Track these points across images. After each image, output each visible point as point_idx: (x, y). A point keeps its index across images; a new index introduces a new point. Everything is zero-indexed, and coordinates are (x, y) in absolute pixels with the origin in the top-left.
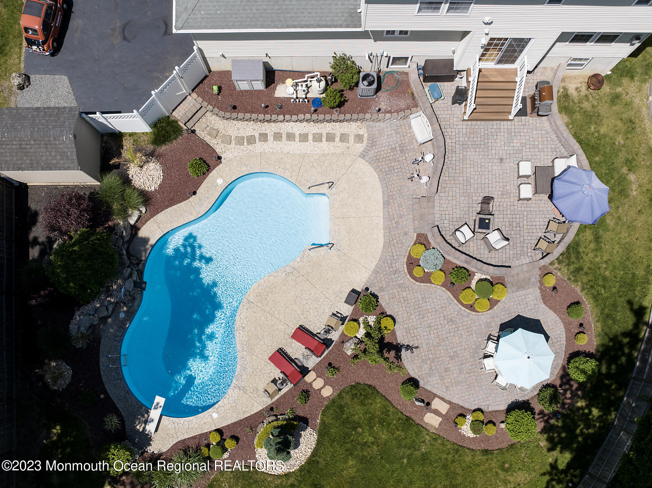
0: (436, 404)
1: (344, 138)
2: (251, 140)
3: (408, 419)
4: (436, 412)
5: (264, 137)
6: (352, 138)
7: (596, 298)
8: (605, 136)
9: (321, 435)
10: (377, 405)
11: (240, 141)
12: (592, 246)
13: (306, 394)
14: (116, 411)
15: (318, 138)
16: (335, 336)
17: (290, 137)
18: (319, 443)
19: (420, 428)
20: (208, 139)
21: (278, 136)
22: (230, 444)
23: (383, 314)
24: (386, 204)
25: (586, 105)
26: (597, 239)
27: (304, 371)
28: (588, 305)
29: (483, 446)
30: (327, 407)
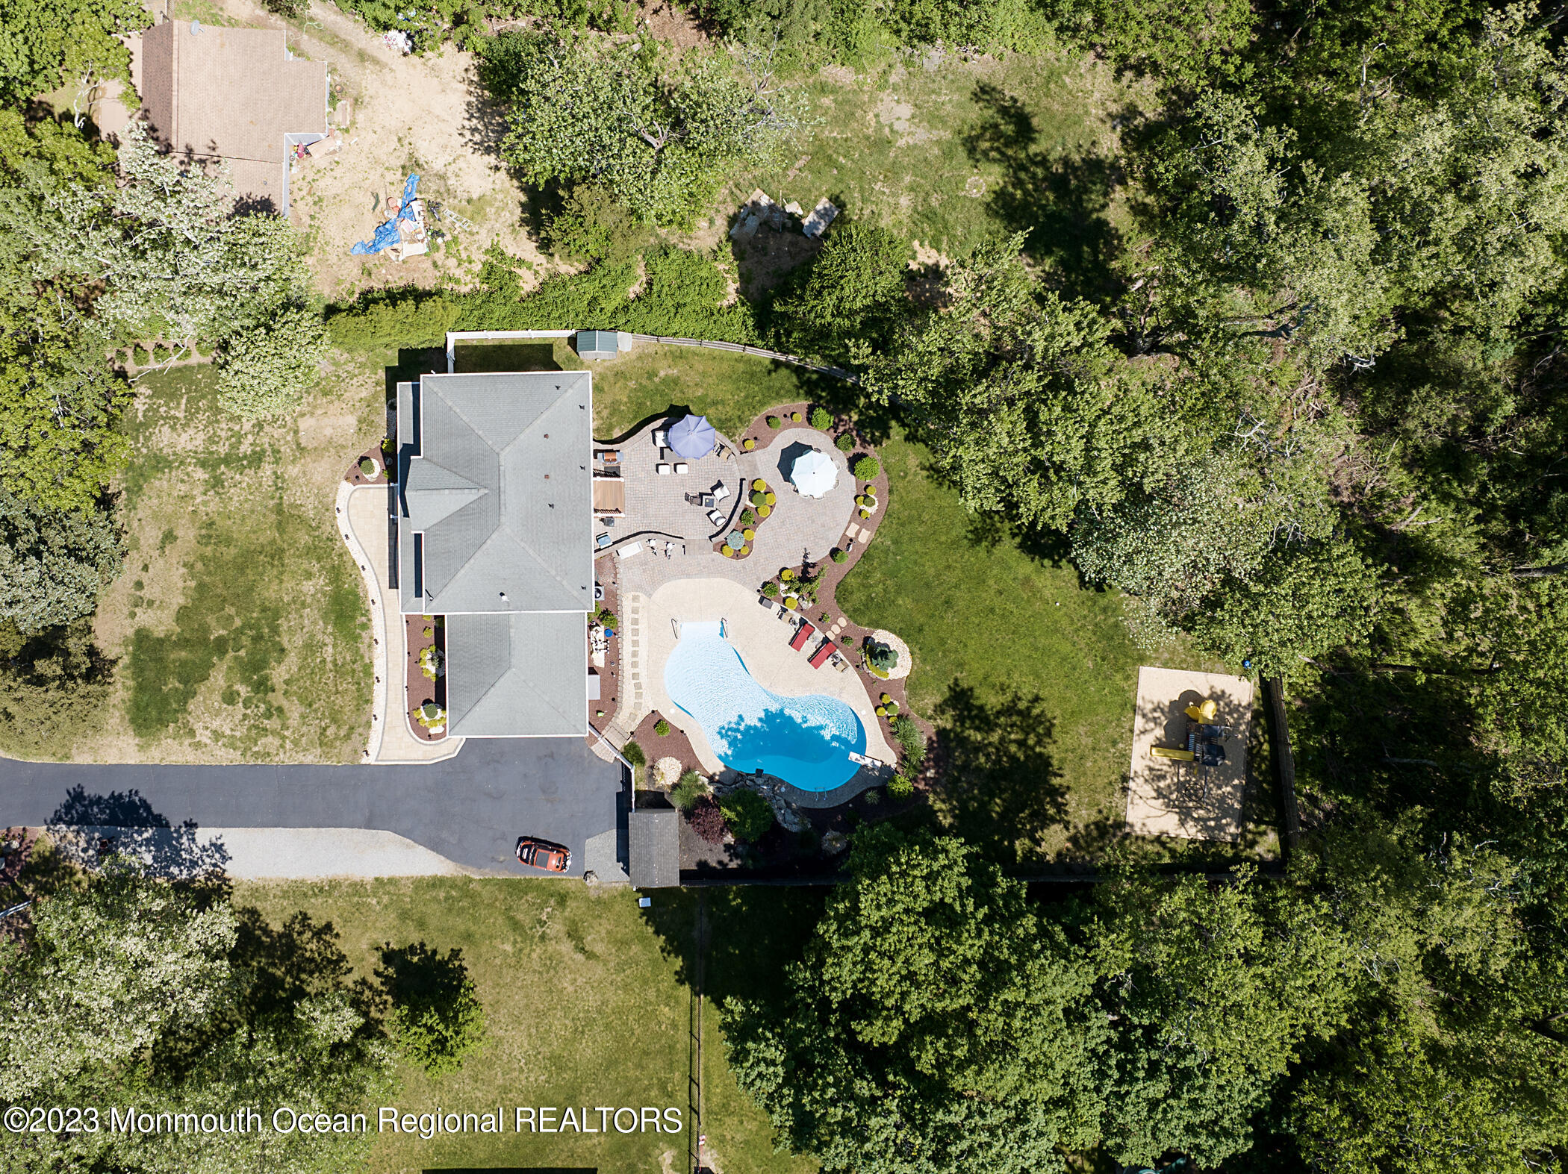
0: (851, 534)
1: (635, 611)
2: (638, 686)
3: (863, 556)
4: (858, 533)
5: (635, 676)
6: (636, 605)
7: (763, 404)
8: (629, 397)
9: (878, 626)
10: (852, 581)
11: (639, 695)
12: (720, 407)
13: (844, 639)
14: (863, 794)
15: (635, 632)
16: (797, 617)
17: (635, 654)
18: (884, 628)
19: (871, 545)
20: (638, 721)
21: (634, 665)
22: (886, 700)
23: (779, 578)
24: (689, 576)
25: (605, 413)
26: (715, 403)
27: (826, 640)
28: (768, 410)
29: (886, 494)
30: (856, 621)
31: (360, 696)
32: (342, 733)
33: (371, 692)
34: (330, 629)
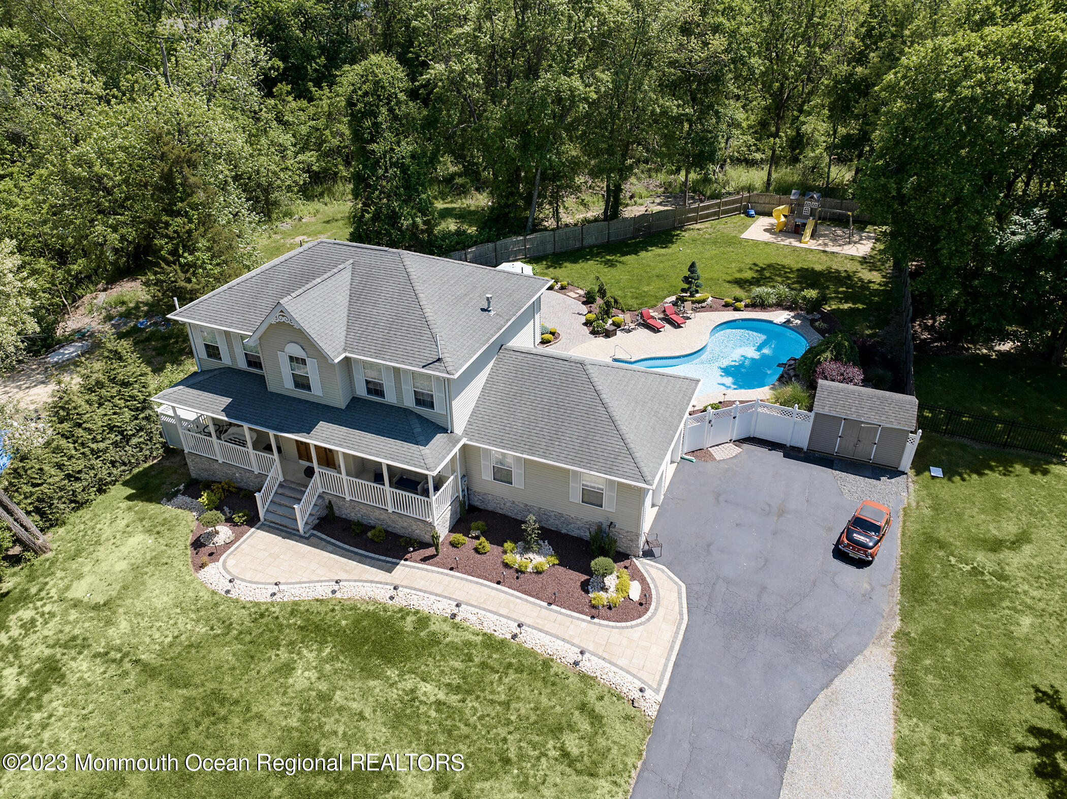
31: (532, 672)
32: (585, 726)
33: (532, 653)
34: (392, 673)
